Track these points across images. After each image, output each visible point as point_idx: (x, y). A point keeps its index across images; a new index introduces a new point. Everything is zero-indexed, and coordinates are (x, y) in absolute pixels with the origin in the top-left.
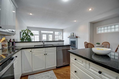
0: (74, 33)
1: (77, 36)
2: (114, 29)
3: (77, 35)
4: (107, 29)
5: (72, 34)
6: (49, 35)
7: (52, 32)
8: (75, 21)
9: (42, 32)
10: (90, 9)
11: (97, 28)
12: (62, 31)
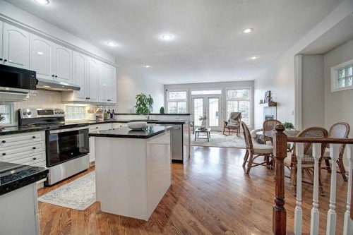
0: (270, 92)
3: (276, 98)
6: (210, 99)
7: (219, 92)
8: (254, 58)
9: (193, 93)
10: (248, 31)
11: (332, 70)
12: (251, 85)
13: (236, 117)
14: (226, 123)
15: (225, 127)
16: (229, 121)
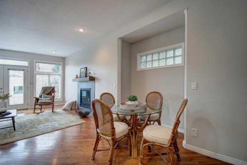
0: (86, 68)
1: (92, 75)
2: (173, 59)
3: (95, 74)
4: (159, 60)
5: (84, 70)
6: (10, 71)
11: (138, 55)
12: (62, 61)
13: (49, 91)
14: (37, 100)
15: (35, 104)
16: (41, 97)
